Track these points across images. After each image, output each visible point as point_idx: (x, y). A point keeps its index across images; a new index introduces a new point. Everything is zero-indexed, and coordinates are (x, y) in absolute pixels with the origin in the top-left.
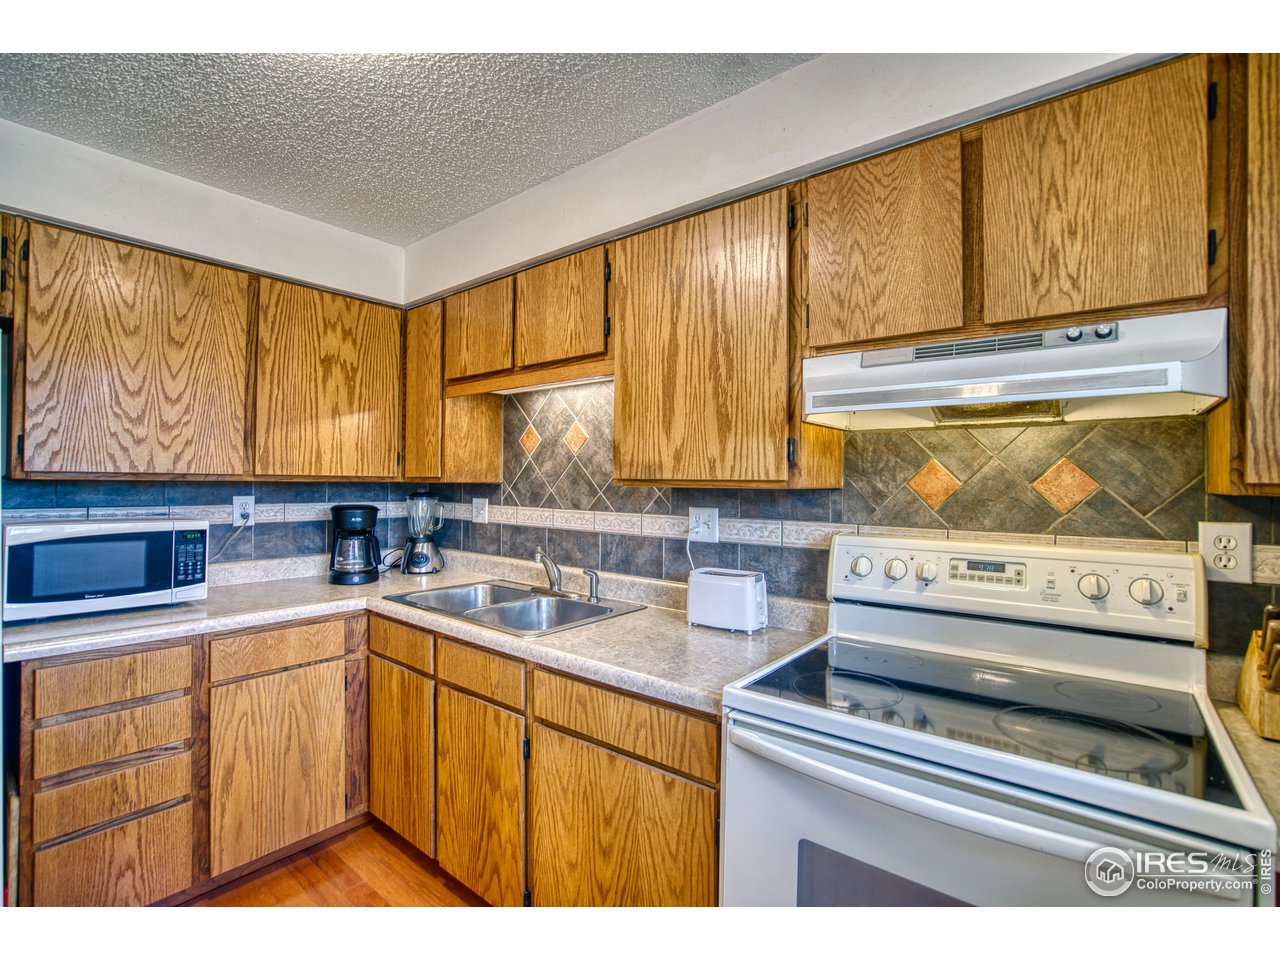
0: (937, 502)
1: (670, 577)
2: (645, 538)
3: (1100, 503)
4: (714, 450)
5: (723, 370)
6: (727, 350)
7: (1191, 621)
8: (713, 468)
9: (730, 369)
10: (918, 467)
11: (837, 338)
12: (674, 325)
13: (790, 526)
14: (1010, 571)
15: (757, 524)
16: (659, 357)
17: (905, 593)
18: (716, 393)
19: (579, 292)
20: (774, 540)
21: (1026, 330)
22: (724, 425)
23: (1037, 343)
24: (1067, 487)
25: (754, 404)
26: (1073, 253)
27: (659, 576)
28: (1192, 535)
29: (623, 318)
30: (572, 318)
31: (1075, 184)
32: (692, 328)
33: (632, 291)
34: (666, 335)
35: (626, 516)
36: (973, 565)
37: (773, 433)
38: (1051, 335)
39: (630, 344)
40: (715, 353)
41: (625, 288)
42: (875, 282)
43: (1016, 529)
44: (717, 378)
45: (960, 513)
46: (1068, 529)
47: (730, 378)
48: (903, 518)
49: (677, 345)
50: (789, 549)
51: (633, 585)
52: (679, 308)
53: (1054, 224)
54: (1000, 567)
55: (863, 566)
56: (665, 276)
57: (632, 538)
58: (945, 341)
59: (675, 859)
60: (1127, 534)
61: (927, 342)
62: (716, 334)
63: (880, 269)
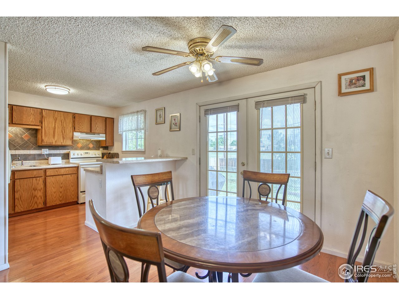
0: (80, 147)
1: (37, 160)
2: (31, 154)
3: (93, 147)
4: (62, 141)
5: (63, 132)
6: (64, 130)
7: (101, 156)
8: (62, 143)
9: (64, 131)
10: (78, 144)
11: (78, 131)
12: (55, 125)
13: (61, 151)
14: (89, 153)
15: (56, 151)
16: (52, 128)
17: (80, 156)
18: (62, 134)
19: (33, 114)
20: (59, 153)
21: (94, 134)
22: (64, 138)
23: (95, 135)
24: (91, 146)
25: (68, 136)
26: (98, 128)
27: (35, 160)
28: (99, 150)
29: (44, 121)
30: (31, 119)
31: (98, 123)
32: (58, 126)
33: (46, 118)
34: (54, 125)
35: (26, 151)
36: (85, 153)
37: (70, 140)
38: (96, 134)
39: (46, 125)
40: (62, 130)
41: (45, 118)
42: (82, 126)
43: (87, 150)
44: (62, 133)
45: (82, 148)
46: (91, 150)
47: (64, 133)
48: (76, 149)
49: (56, 128)
50: (61, 154)
51: (30, 162)
52: (56, 123)
53: (97, 126)
54: (88, 153)
55: (79, 154)
56: (53, 118)
57: (29, 154)
58: (88, 133)
59: (72, 183)
60: (95, 150)
61: (87, 133)
62: (62, 127)
63: (83, 125)
